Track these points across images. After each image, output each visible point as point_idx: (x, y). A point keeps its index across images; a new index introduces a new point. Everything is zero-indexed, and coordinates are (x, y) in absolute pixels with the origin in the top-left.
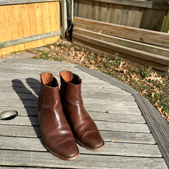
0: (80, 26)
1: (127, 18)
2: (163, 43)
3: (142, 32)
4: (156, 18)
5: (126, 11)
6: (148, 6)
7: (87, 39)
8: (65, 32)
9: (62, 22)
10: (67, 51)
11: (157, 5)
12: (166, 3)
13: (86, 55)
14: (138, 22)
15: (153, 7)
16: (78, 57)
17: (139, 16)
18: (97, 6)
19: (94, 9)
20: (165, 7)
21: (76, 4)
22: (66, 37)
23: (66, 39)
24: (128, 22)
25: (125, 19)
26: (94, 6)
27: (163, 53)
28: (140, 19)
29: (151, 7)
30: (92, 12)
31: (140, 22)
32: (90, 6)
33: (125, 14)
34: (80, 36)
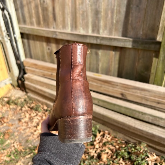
0: (33, 72)
1: (98, 60)
2: (159, 103)
3: (122, 85)
4: (141, 61)
5: (94, 51)
6: (125, 45)
7: (45, 92)
8: (16, 79)
9: (10, 66)
10: (18, 112)
11: (140, 43)
12: (154, 41)
13: (45, 116)
14: (115, 66)
15: (134, 46)
16: (34, 122)
17: (115, 58)
18: (54, 43)
19: (50, 48)
20: (153, 46)
21: (26, 41)
22: (19, 86)
23: (19, 89)
24: (100, 66)
25: (95, 62)
26: (49, 44)
27: (161, 122)
28: (117, 62)
29: (130, 46)
30: (49, 51)
31: (117, 66)
32: (44, 44)
33: (94, 55)
34: (36, 88)
